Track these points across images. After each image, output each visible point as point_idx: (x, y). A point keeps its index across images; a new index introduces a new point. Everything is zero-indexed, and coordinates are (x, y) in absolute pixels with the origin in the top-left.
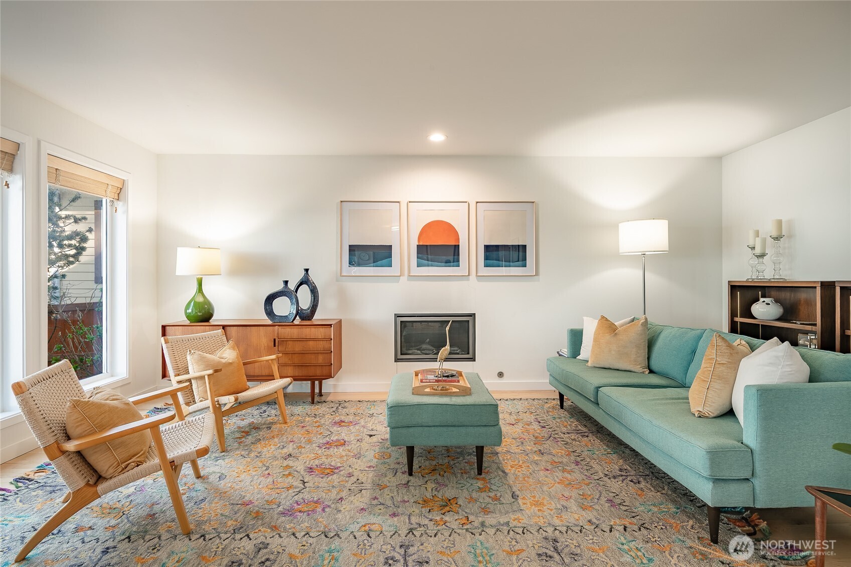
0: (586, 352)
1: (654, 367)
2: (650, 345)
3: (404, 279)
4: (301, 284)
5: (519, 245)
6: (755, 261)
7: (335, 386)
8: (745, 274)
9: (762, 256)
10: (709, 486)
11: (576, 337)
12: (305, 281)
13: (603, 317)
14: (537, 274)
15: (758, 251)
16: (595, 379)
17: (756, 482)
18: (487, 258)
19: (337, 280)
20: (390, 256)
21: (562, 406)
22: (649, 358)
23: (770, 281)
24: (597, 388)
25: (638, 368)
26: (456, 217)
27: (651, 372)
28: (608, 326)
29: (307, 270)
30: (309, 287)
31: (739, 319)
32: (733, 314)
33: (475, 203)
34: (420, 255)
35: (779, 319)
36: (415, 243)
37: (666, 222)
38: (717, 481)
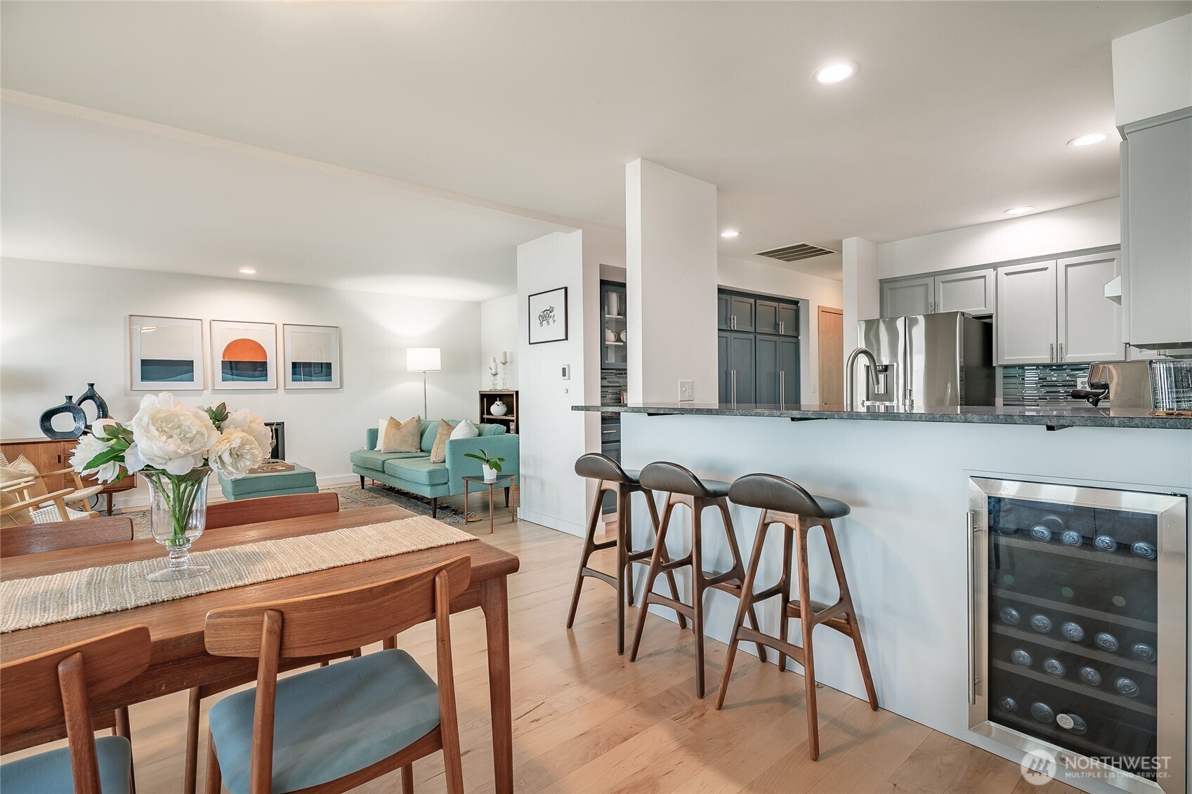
0: (380, 445)
1: (423, 448)
2: (422, 435)
3: (207, 393)
4: (85, 398)
5: (322, 363)
6: (492, 378)
7: (126, 502)
8: (488, 388)
9: (495, 375)
10: (429, 488)
11: (373, 435)
12: (91, 395)
13: (391, 418)
14: (341, 387)
15: (493, 372)
16: (383, 458)
17: (449, 483)
18: (294, 373)
19: (126, 395)
20: (192, 371)
21: (363, 488)
22: (420, 443)
23: (500, 391)
24: (384, 462)
25: (414, 450)
26: (263, 337)
27: (422, 451)
28: (395, 424)
29: (92, 385)
30: (95, 402)
31: (485, 416)
32: (482, 413)
33: (282, 326)
34: (225, 371)
35: (505, 415)
36: (219, 359)
37: (439, 350)
38: (433, 485)
